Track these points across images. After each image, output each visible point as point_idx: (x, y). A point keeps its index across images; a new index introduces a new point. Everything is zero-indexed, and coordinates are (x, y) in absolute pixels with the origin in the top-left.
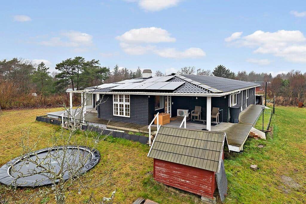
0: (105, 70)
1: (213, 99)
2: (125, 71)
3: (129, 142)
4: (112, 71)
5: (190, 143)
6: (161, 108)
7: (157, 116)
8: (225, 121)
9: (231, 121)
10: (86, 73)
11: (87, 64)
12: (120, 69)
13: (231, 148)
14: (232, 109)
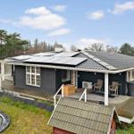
0: (25, 43)
1: (110, 75)
2: (44, 44)
3: (37, 109)
4: (33, 43)
5: (85, 114)
6: (68, 79)
7: (62, 87)
8: (123, 94)
9: (129, 95)
10: (9, 44)
11: (9, 37)
12: (39, 42)
13: (121, 119)
14: (129, 84)
